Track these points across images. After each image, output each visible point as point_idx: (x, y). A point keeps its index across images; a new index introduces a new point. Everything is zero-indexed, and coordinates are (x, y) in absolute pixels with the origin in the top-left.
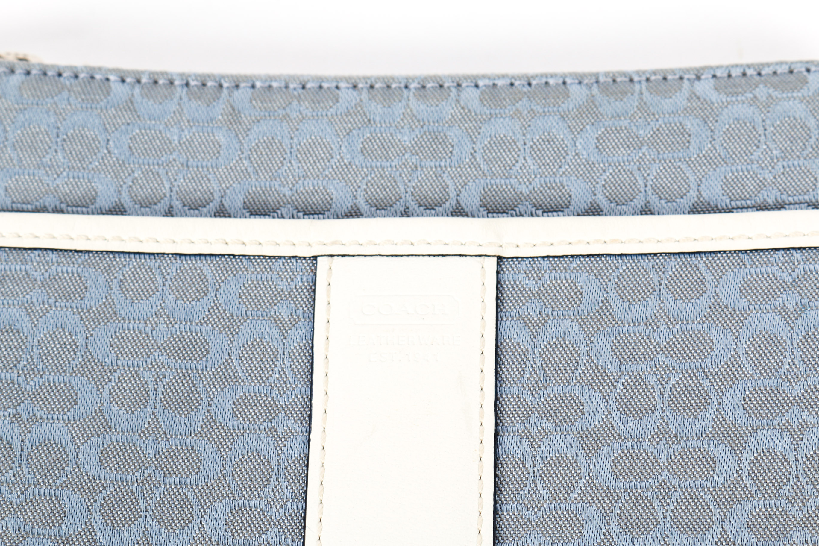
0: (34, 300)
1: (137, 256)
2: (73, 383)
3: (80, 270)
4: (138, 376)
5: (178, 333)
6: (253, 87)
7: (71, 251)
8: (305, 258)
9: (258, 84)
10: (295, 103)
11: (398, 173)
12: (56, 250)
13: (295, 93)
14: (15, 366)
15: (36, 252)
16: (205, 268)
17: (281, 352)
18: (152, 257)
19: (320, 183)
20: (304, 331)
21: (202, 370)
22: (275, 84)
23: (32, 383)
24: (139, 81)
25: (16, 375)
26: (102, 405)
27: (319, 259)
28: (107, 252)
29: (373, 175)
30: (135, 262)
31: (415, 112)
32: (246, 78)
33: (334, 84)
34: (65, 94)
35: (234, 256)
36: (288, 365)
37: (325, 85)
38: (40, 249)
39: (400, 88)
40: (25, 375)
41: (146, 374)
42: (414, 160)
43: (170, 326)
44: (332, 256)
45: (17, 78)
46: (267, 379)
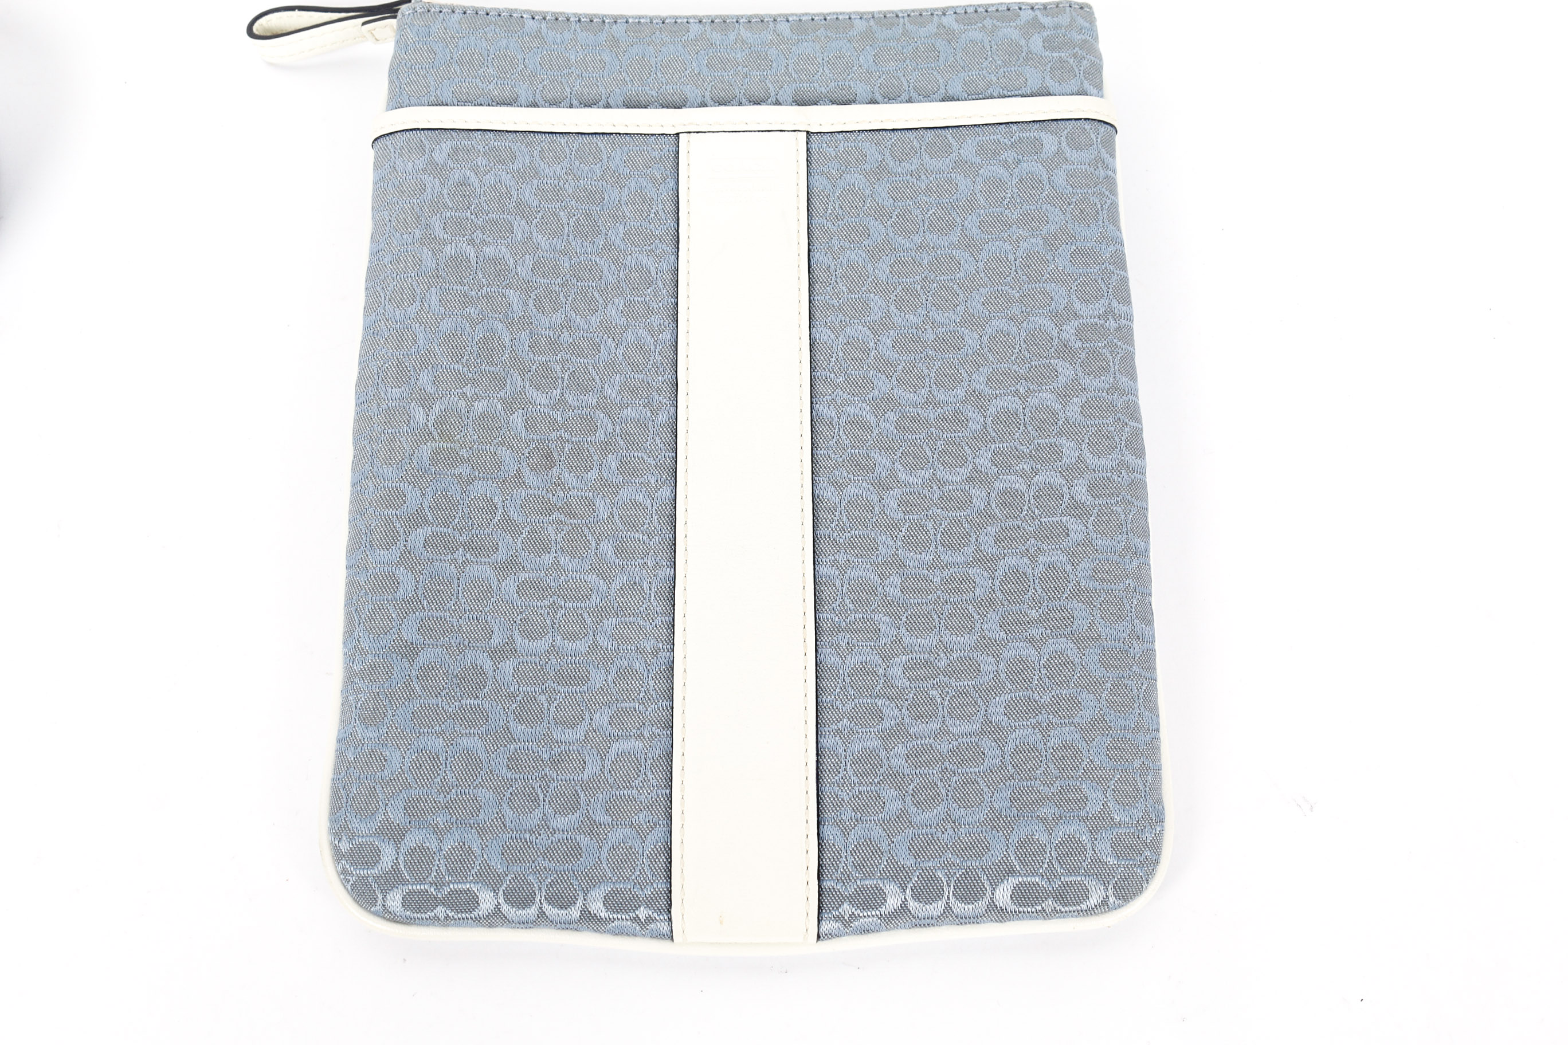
0: (479, 164)
1: (550, 135)
2: (510, 219)
3: (510, 144)
4: (555, 215)
5: (582, 186)
6: (627, 22)
7: (503, 131)
8: (670, 135)
9: (630, 20)
10: (658, 33)
11: (733, 80)
12: (492, 131)
13: (658, 26)
14: (469, 208)
15: (479, 133)
16: (599, 143)
17: (655, 199)
18: (561, 135)
19: (678, 87)
20: (671, 185)
21: (600, 211)
22: (642, 21)
23: (481, 219)
24: (544, 19)
25: (470, 214)
26: (531, 234)
27: (680, 135)
28: (529, 132)
29: (716, 81)
30: (549, 138)
31: (744, 38)
32: (622, 17)
33: (686, 20)
34: (492, 27)
35: (620, 134)
36: (660, 208)
37: (679, 21)
38: (481, 130)
39: (733, 22)
40: (476, 214)
41: (561, 213)
42: (745, 71)
43: (576, 181)
44: (690, 132)
45: (456, 17)
46: (646, 217)
